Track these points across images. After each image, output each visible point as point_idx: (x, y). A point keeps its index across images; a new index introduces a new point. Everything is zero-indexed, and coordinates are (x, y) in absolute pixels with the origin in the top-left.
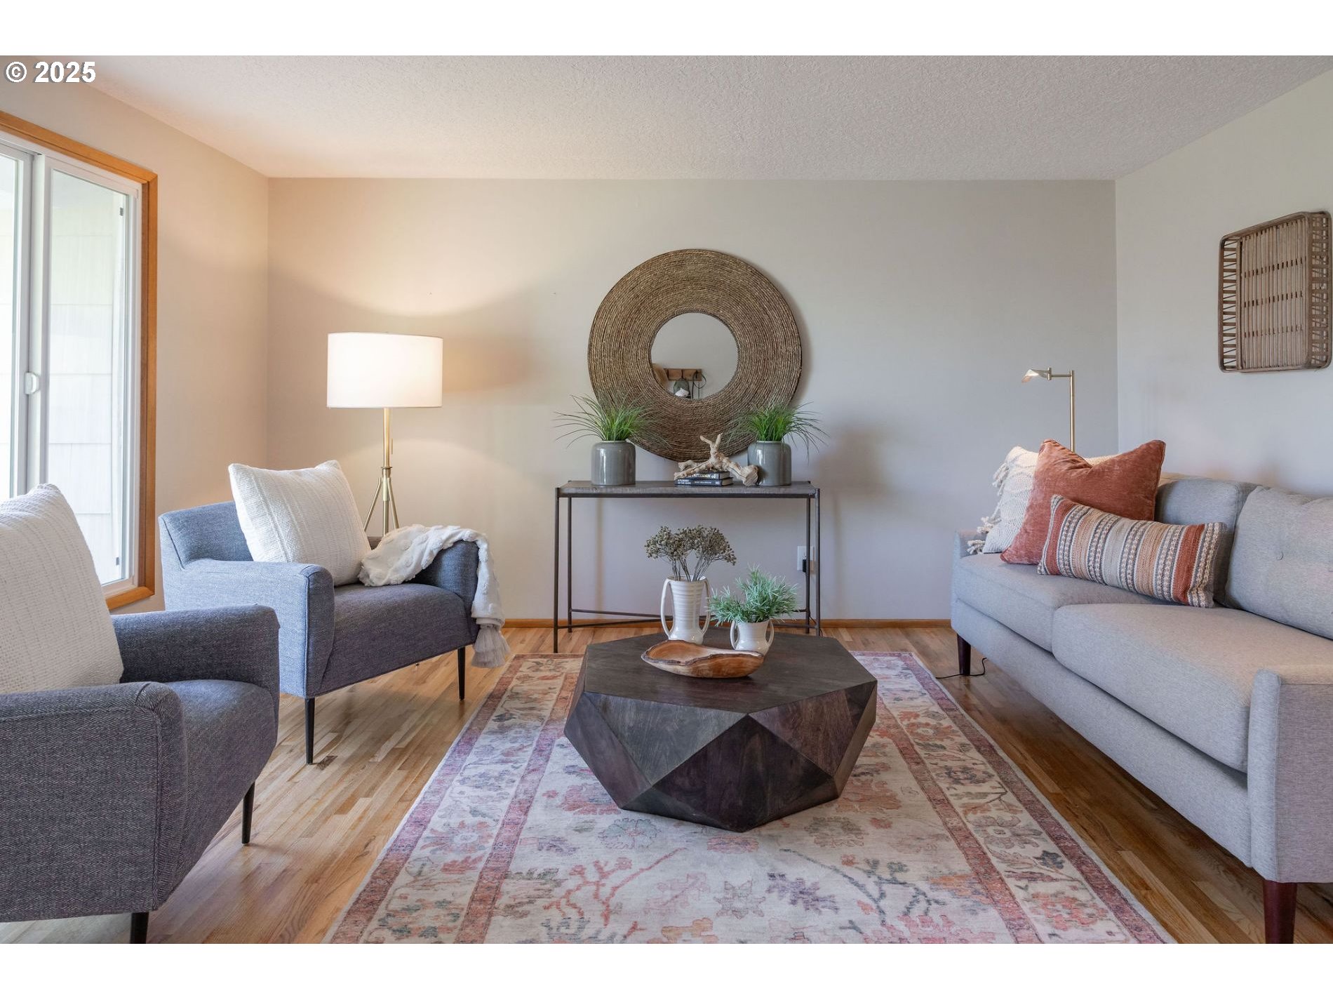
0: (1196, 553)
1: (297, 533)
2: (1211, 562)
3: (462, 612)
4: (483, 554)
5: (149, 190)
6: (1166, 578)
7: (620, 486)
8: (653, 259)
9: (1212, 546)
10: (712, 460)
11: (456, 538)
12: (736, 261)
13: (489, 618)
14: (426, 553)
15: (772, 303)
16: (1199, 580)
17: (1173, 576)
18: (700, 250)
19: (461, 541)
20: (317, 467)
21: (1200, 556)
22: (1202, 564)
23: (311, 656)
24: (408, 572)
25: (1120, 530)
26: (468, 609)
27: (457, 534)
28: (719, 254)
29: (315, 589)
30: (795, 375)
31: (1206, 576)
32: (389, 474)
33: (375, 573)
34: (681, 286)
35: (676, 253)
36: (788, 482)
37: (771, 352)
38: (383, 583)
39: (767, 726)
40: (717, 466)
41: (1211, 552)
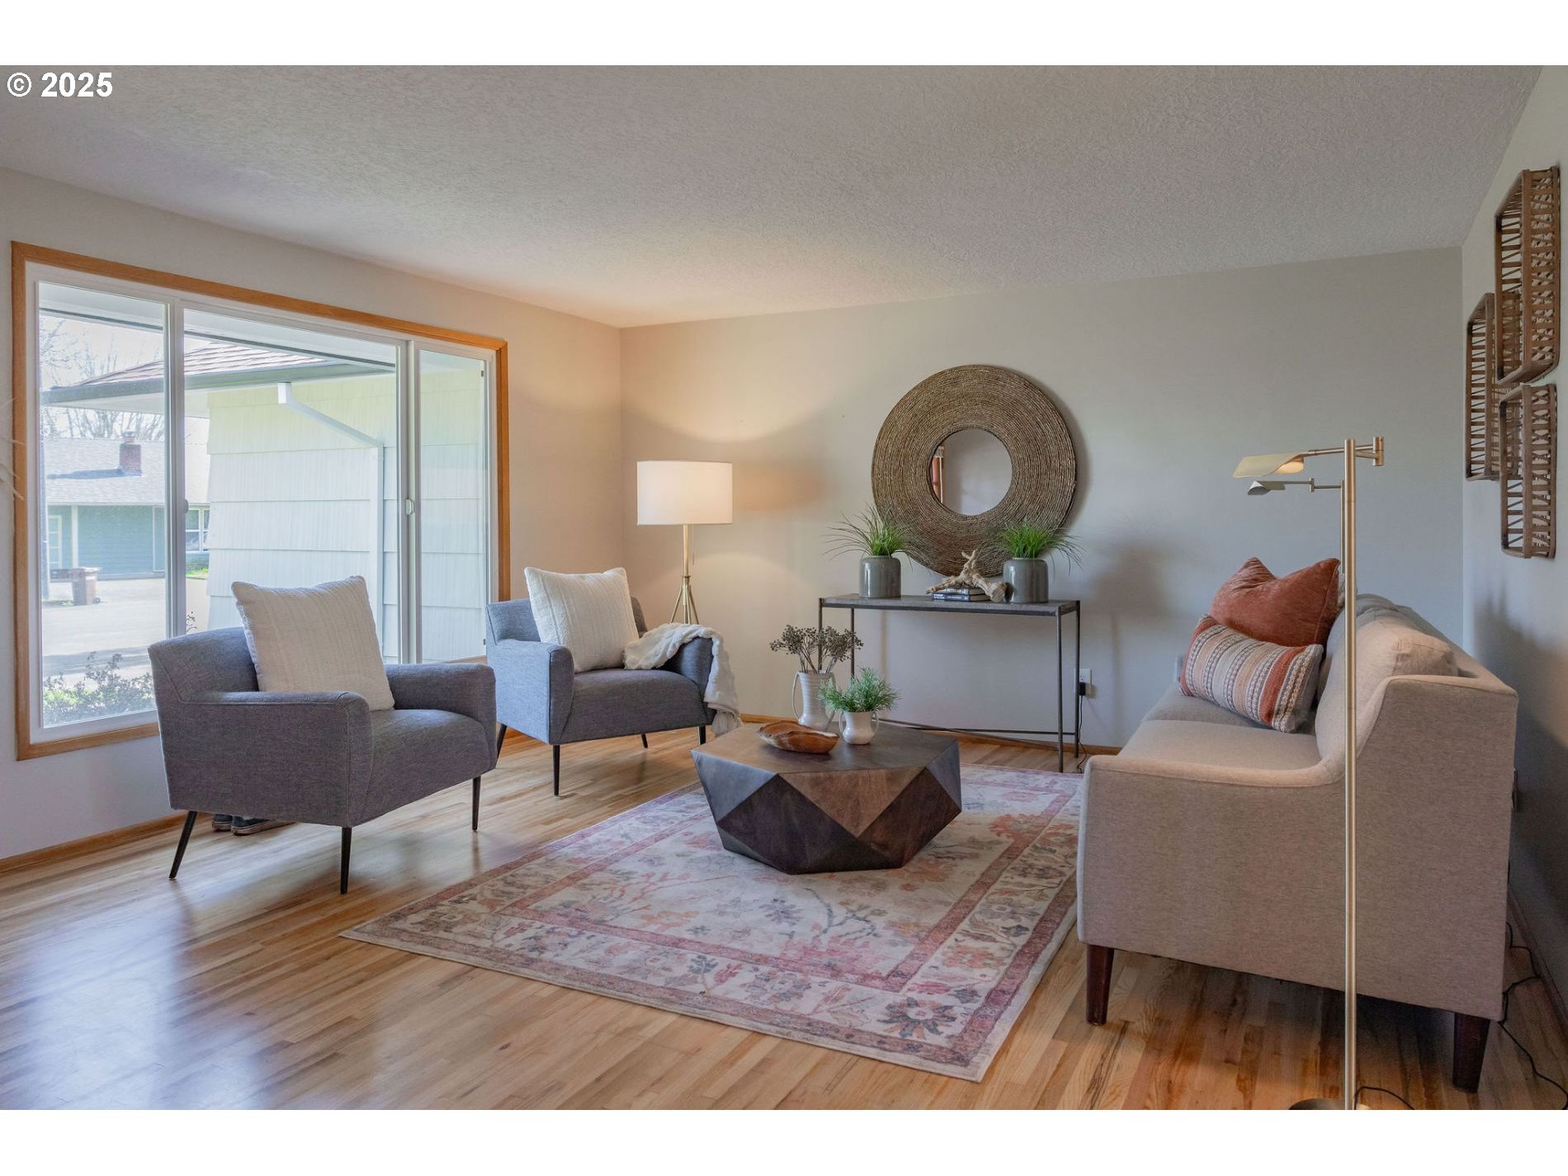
0: (1285, 675)
1: (568, 622)
2: (1302, 685)
3: (696, 696)
4: (715, 650)
5: (501, 354)
6: (1255, 700)
7: (882, 598)
8: (929, 379)
9: (1302, 669)
10: (962, 576)
11: (694, 635)
12: (1009, 374)
13: (715, 703)
14: (671, 645)
15: (1046, 417)
16: (1284, 703)
17: (1260, 698)
18: (974, 366)
19: (697, 637)
20: (605, 573)
21: (1288, 679)
22: (1289, 688)
23: (552, 712)
24: (653, 661)
25: (1233, 651)
26: (702, 695)
27: (695, 631)
28: (992, 368)
29: (556, 662)
30: (1069, 490)
31: (1293, 700)
32: (688, 582)
33: (630, 659)
34: (956, 403)
35: (951, 370)
36: (1042, 600)
37: (1044, 467)
38: (635, 667)
39: (795, 786)
40: (967, 582)
41: (1301, 675)
